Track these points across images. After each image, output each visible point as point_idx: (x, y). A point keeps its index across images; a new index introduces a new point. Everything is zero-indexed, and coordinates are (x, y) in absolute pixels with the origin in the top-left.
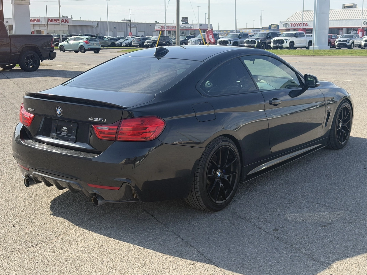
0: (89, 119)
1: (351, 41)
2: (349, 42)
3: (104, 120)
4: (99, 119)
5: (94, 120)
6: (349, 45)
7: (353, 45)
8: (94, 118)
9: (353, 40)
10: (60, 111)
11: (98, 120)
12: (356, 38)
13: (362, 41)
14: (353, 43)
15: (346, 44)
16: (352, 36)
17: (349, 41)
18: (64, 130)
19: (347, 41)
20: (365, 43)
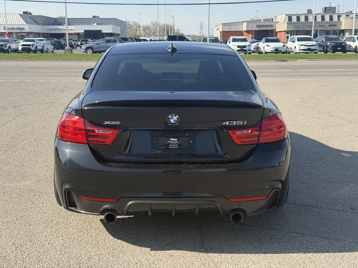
0: (223, 123)
1: (8, 45)
2: (6, 47)
3: (244, 123)
4: (238, 122)
5: (230, 124)
6: (6, 50)
7: (10, 49)
8: (231, 122)
9: (9, 45)
10: (176, 119)
11: (236, 123)
12: (11, 42)
13: (19, 46)
14: (10, 47)
15: (4, 49)
16: (8, 41)
17: (6, 45)
18: (172, 142)
19: (4, 46)
20: (22, 48)
